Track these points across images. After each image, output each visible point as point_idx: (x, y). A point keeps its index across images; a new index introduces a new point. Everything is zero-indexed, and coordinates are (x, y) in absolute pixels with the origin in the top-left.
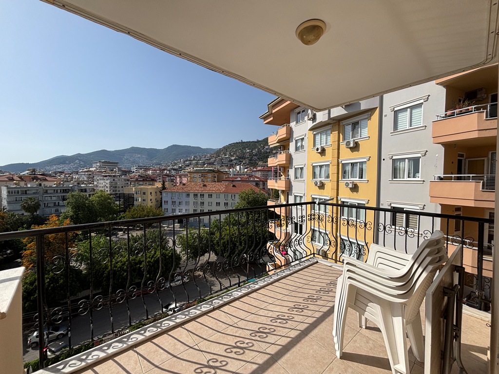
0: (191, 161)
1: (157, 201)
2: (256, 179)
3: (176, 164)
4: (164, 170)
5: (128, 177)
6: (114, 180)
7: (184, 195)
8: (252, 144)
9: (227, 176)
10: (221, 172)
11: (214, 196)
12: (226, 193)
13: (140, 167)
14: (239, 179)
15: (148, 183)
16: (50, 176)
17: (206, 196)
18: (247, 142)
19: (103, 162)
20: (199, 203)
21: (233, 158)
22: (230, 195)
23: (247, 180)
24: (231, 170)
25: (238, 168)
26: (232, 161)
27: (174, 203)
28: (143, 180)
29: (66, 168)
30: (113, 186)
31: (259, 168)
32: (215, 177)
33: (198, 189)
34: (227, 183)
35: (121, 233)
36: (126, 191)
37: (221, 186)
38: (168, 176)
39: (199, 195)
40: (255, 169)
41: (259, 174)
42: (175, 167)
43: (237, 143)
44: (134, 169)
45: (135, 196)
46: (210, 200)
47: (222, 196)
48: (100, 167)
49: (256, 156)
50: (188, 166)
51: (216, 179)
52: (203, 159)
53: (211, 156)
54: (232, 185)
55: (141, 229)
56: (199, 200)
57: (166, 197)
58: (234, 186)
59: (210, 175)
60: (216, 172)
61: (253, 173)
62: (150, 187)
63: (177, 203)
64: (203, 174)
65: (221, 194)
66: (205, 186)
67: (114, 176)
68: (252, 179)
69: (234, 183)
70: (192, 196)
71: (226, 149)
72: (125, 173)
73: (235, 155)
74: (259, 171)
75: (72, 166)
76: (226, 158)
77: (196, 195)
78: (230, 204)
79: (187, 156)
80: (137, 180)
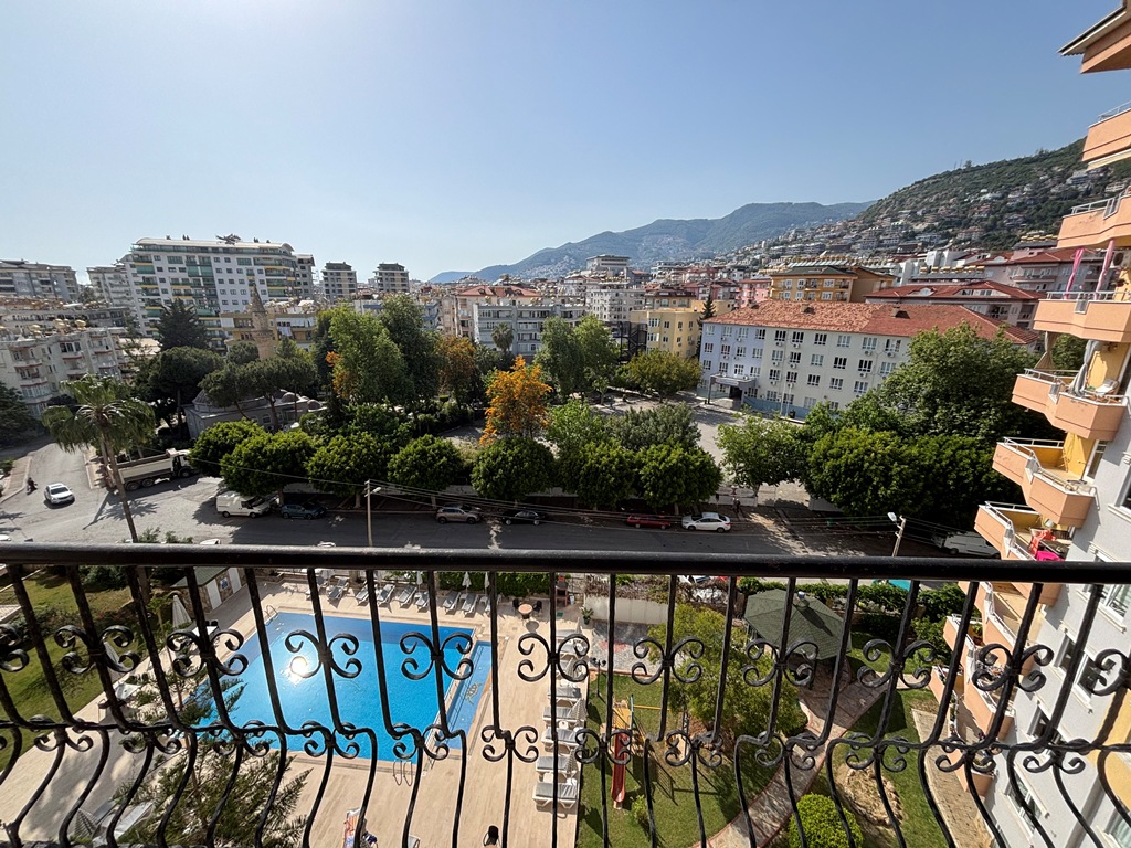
0: (787, 243)
1: (692, 343)
2: (995, 294)
3: (747, 254)
4: (717, 269)
5: (642, 288)
6: (617, 295)
7: (753, 333)
8: (1010, 169)
9: (884, 285)
10: (870, 272)
11: (832, 340)
12: (869, 334)
13: (668, 266)
14: (927, 293)
15: (678, 301)
16: (528, 287)
17: (809, 338)
18: (990, 166)
19: (603, 259)
20: (788, 355)
21: (920, 227)
22: (882, 341)
23: (959, 295)
24: (903, 265)
25: (930, 257)
26: (914, 235)
27: (726, 349)
28: (670, 295)
29: (550, 272)
30: (616, 308)
31: (1018, 256)
32: (846, 287)
33: (790, 319)
34: (878, 305)
35: (619, 400)
36: (634, 318)
37: (859, 315)
38: (723, 283)
39: (790, 335)
40: (1000, 260)
41: (1012, 278)
42: (745, 262)
43: (948, 175)
44: (655, 271)
45: (650, 330)
46: (819, 350)
47: (857, 341)
48: (598, 268)
49: (1018, 211)
50: (778, 257)
51: (847, 294)
52: (822, 237)
53: (845, 226)
54: (895, 312)
55: (654, 398)
56: (789, 347)
57: (710, 335)
58: (901, 315)
59: (829, 282)
60: (851, 274)
61: (989, 274)
62: (681, 310)
63: (733, 351)
64: (812, 279)
65: (853, 337)
66: (809, 310)
67: (618, 287)
68: (977, 293)
69: (904, 307)
70: (770, 335)
71: (899, 199)
72: (639, 278)
73: (929, 218)
74: (1016, 264)
75: (560, 267)
76: (895, 228)
77: (781, 335)
78: (876, 366)
79: (778, 233)
80: (658, 295)
